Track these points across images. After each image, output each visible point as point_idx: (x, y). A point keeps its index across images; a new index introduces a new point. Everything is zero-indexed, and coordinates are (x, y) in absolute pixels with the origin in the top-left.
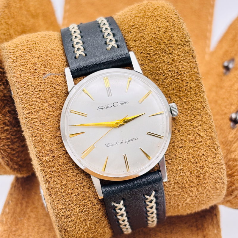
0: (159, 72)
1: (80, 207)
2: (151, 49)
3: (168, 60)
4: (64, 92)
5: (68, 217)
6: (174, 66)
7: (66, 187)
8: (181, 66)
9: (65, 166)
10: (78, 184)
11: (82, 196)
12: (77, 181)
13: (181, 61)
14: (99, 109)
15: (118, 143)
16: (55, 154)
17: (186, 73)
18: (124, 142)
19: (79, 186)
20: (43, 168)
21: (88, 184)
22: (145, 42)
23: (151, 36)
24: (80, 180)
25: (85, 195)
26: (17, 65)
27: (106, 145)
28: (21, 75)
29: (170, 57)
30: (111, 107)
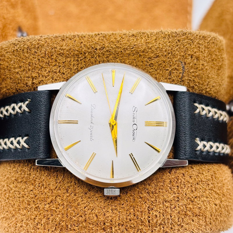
0: (158, 188)
1: (35, 64)
2: (185, 187)
3: (168, 202)
4: (161, 79)
5: (29, 50)
6: (160, 207)
7: (61, 54)
8: (158, 216)
9: (82, 59)
10: (60, 67)
11: (46, 69)
12: (63, 67)
13: (164, 217)
14: (134, 108)
15: (93, 118)
16: (98, 52)
17: (149, 219)
18: (92, 125)
19: (58, 68)
20: (87, 37)
21: (57, 78)
22: (195, 182)
23: (200, 191)
24: (64, 71)
25: (47, 72)
26: (200, 40)
27: (94, 105)
28: (189, 40)
29: (172, 205)
30: (134, 121)
